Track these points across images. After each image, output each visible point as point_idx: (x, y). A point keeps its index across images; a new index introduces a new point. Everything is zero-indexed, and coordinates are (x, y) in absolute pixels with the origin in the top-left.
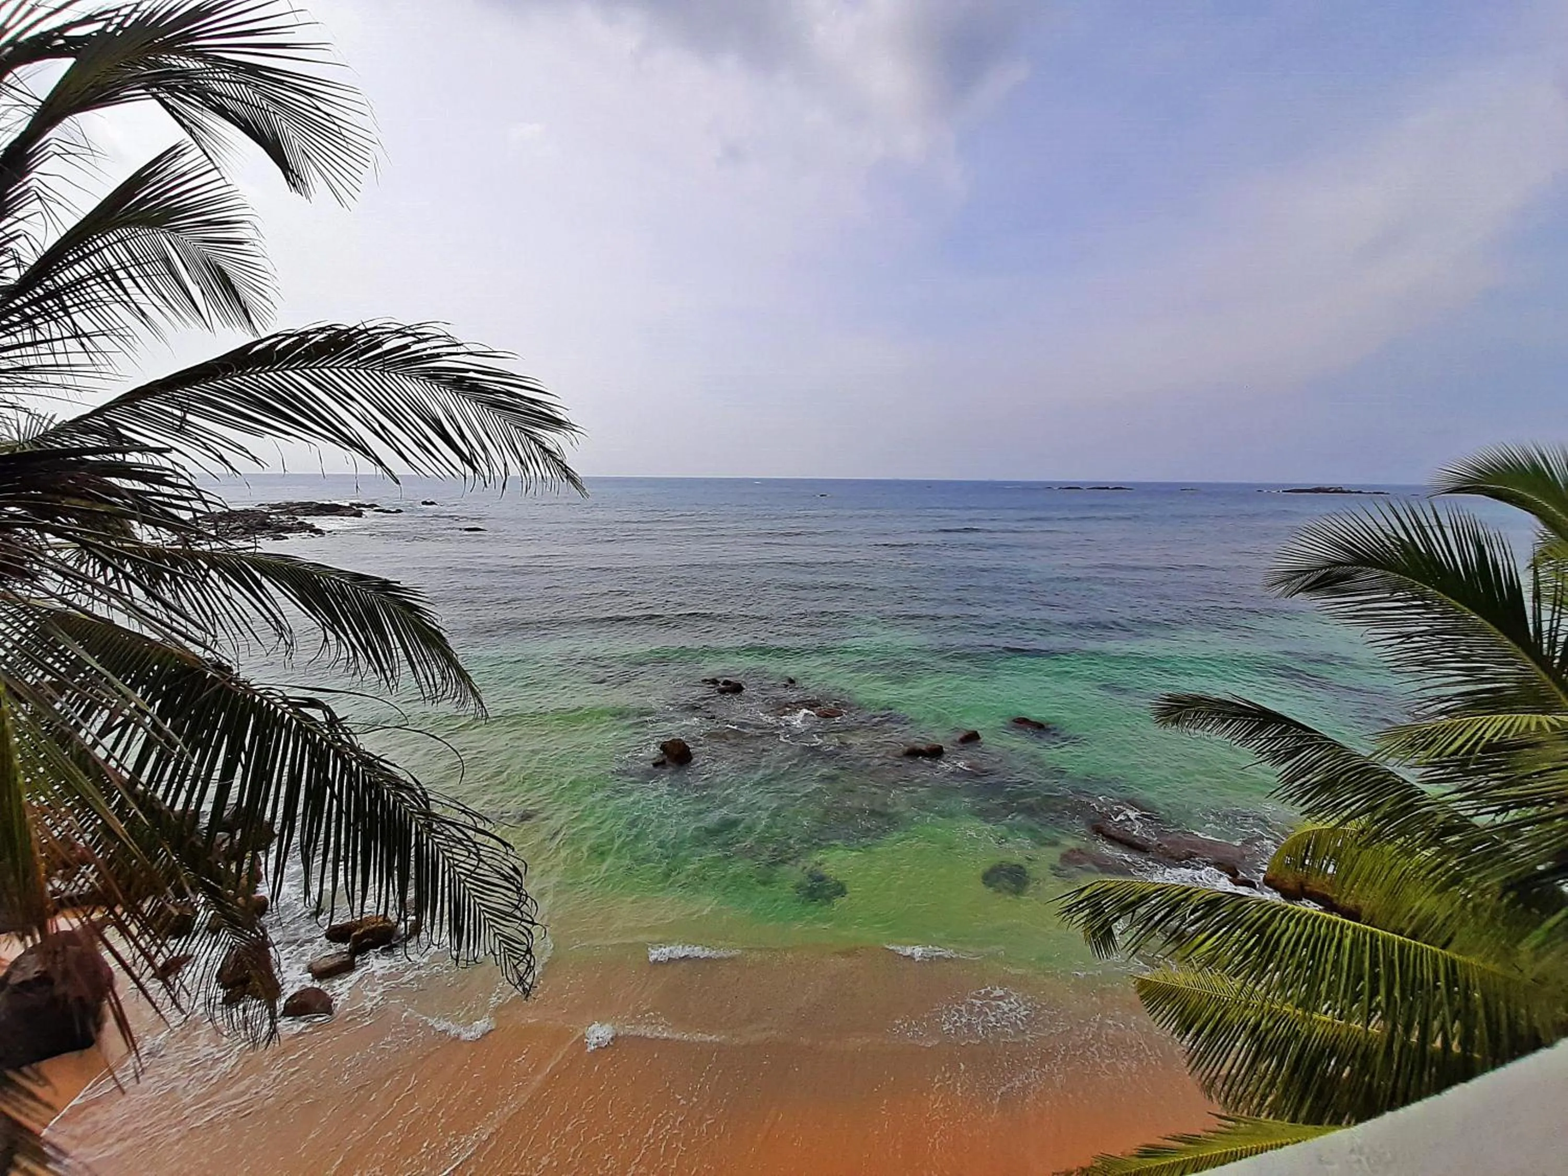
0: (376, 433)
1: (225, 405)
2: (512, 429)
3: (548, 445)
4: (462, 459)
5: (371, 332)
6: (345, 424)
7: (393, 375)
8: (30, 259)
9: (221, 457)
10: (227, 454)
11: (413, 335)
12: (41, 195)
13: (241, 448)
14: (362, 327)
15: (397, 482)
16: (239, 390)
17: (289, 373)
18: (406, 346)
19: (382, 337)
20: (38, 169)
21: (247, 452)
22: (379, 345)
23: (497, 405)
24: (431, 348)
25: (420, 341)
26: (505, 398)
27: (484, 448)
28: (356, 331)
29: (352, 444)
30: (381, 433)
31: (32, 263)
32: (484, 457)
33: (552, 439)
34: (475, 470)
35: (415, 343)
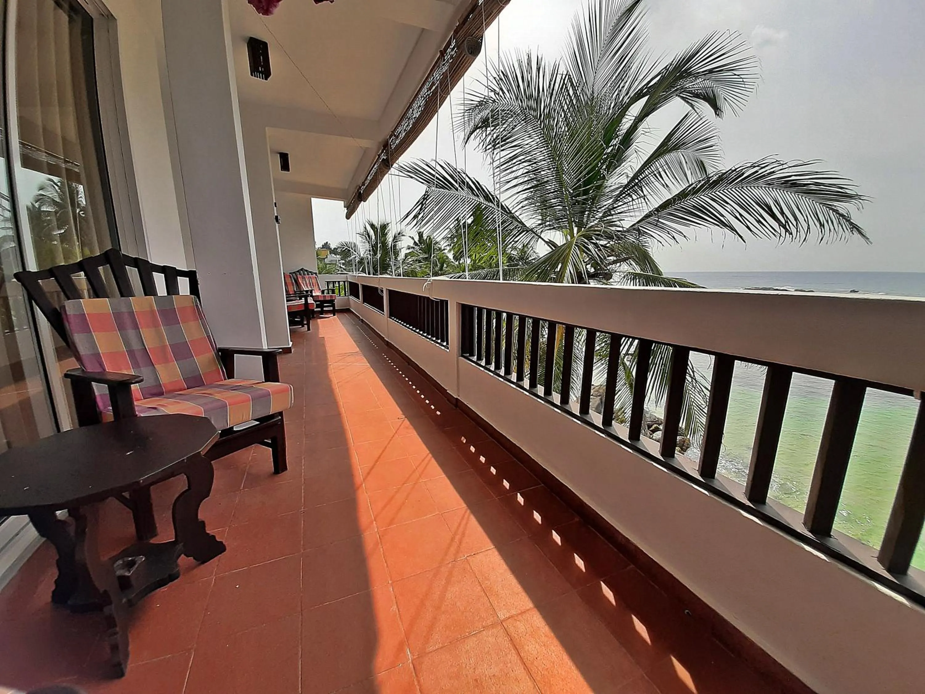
0: (736, 218)
1: (677, 215)
2: (817, 206)
3: (841, 211)
4: (780, 225)
5: (737, 170)
6: (723, 216)
7: (749, 188)
8: (631, 175)
9: (673, 237)
10: (676, 235)
11: (758, 166)
12: (637, 151)
13: (681, 232)
14: (733, 169)
15: (745, 242)
16: (683, 208)
17: (702, 197)
18: (757, 172)
19: (744, 170)
20: (636, 141)
21: (683, 234)
22: (743, 174)
23: (809, 192)
24: (769, 169)
25: (762, 168)
26: (813, 187)
27: (796, 219)
28: (731, 171)
29: (725, 225)
30: (740, 218)
31: (631, 176)
32: (795, 223)
33: (843, 207)
34: (787, 230)
35: (760, 169)
